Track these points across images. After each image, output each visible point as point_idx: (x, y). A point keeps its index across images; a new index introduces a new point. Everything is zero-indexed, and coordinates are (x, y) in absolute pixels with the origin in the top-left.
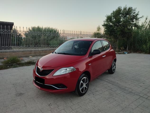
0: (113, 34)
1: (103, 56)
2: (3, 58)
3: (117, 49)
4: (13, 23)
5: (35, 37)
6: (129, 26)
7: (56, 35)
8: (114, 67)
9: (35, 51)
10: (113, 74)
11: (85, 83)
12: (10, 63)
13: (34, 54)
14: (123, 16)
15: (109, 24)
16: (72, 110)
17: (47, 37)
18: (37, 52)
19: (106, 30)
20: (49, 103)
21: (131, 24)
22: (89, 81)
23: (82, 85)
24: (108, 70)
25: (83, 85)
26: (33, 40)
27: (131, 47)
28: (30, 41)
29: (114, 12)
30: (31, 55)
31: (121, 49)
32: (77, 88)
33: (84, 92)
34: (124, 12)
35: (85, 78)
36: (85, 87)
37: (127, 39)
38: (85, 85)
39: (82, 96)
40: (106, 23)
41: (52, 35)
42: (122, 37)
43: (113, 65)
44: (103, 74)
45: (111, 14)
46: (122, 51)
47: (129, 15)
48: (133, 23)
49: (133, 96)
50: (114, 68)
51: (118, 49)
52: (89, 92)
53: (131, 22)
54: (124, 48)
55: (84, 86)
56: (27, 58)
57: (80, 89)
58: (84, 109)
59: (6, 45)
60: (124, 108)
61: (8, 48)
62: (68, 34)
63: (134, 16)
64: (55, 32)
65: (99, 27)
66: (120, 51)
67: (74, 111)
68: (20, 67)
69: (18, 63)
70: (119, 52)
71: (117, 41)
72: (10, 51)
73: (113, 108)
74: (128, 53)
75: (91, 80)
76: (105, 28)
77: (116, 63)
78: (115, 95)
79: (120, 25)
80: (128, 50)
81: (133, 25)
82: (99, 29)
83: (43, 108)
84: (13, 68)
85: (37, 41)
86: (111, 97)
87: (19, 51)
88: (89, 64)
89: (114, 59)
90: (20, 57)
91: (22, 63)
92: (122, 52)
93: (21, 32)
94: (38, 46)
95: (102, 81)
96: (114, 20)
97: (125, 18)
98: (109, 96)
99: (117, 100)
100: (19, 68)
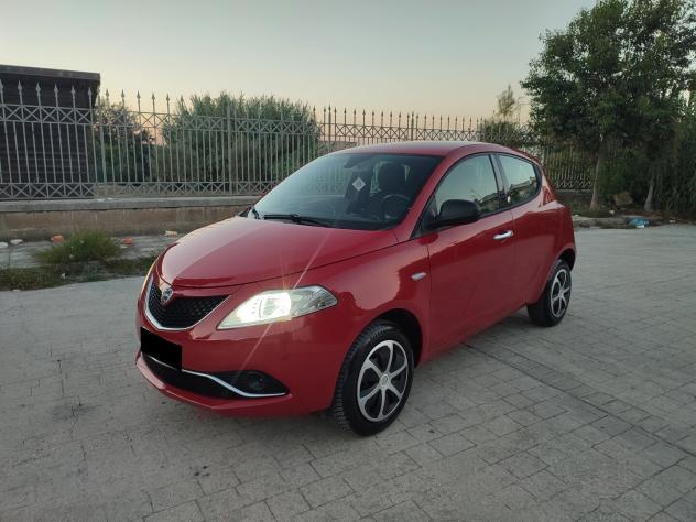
0: (574, 128)
1: (498, 237)
2: (48, 238)
3: (593, 203)
4: (98, 75)
5: (207, 145)
6: (664, 87)
7: (304, 133)
8: (562, 292)
9: (190, 205)
10: (552, 329)
11: (392, 371)
12: (71, 261)
13: (187, 223)
14: (631, 33)
15: (560, 77)
16: (304, 507)
17: (262, 146)
18: (200, 212)
19: (541, 106)
20: (200, 463)
21: (672, 75)
22: (416, 359)
23: (371, 379)
24: (530, 307)
25: (378, 382)
26: (194, 158)
27: (667, 193)
28: (181, 161)
29: (584, 14)
30: (171, 224)
31: (613, 202)
32: (340, 396)
33: (381, 417)
34: (636, 17)
35: (389, 344)
36: (388, 391)
37: (648, 155)
38: (389, 381)
39: (374, 438)
40: (542, 72)
41: (282, 132)
42: (625, 144)
43: (556, 280)
44: (499, 323)
45: (572, 25)
46: (619, 211)
47: (664, 30)
48: (686, 70)
49: (646, 448)
50: (561, 296)
51: (599, 201)
52: (410, 416)
53: (675, 65)
54: (632, 197)
55: (385, 383)
56: (156, 239)
57: (362, 402)
58: (370, 508)
59: (59, 180)
60: (585, 511)
61: (68, 190)
62: (350, 127)
63: (687, 32)
64: (298, 118)
65: (510, 96)
66: (611, 215)
67: (312, 513)
68: (115, 277)
69: (108, 260)
70: (604, 220)
71: (595, 163)
72: (80, 205)
73: (525, 508)
74: (652, 224)
75: (425, 355)
76: (536, 100)
77: (572, 273)
78: (544, 440)
79: (616, 83)
80: (654, 206)
81: (683, 80)
82: (509, 105)
83: (162, 488)
84: (84, 281)
85: (214, 164)
86: (525, 448)
87: (118, 208)
88: (416, 277)
89: (560, 248)
90: (118, 234)
91: (127, 261)
92: (620, 220)
93: (143, 120)
94: (205, 185)
95: (492, 361)
96: (586, 55)
97: (643, 46)
98: (514, 445)
99: (552, 469)
100: (111, 282)
